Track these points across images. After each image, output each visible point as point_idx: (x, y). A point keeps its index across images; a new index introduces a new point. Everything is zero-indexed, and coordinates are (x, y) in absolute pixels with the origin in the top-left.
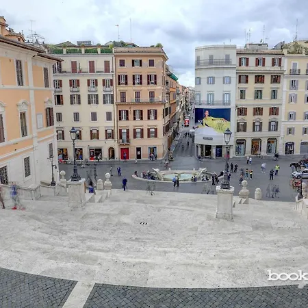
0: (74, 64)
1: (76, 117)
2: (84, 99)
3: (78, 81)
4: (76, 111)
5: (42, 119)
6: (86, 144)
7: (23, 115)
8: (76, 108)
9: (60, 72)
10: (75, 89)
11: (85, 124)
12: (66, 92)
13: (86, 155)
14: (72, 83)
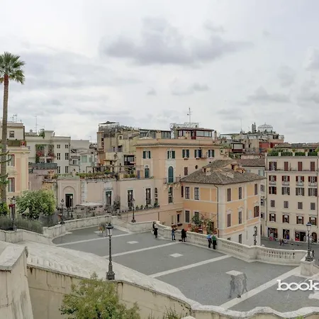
0: (286, 164)
1: (286, 204)
2: (293, 191)
3: (289, 177)
4: (286, 200)
5: (251, 213)
6: (293, 227)
7: (240, 213)
8: (286, 197)
9: (276, 169)
10: (286, 183)
11: (293, 211)
12: (279, 185)
13: (292, 235)
14: (283, 178)
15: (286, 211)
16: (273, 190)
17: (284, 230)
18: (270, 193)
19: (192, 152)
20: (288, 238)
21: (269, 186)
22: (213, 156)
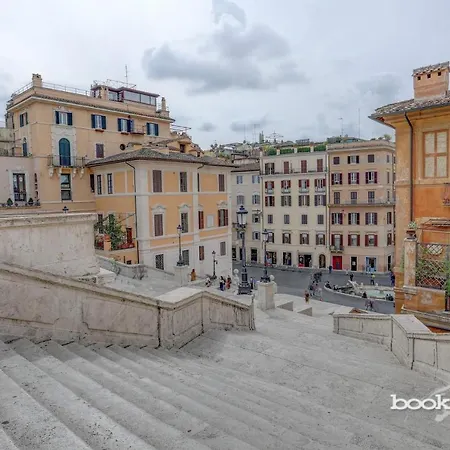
0: (286, 164)
1: (287, 220)
2: (295, 201)
3: (290, 181)
4: (288, 213)
5: (213, 220)
6: (296, 249)
7: (184, 215)
8: (286, 210)
9: (273, 173)
10: (286, 190)
11: (296, 227)
12: (277, 193)
13: (295, 260)
14: (283, 184)
15: (287, 227)
16: (271, 201)
17: (284, 254)
18: (266, 205)
19: (112, 122)
20: (290, 264)
21: (265, 195)
22: (157, 134)
